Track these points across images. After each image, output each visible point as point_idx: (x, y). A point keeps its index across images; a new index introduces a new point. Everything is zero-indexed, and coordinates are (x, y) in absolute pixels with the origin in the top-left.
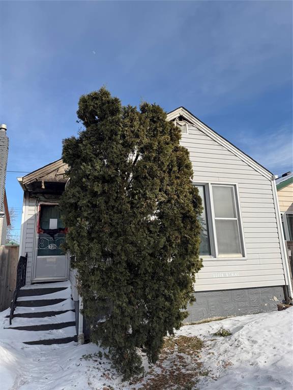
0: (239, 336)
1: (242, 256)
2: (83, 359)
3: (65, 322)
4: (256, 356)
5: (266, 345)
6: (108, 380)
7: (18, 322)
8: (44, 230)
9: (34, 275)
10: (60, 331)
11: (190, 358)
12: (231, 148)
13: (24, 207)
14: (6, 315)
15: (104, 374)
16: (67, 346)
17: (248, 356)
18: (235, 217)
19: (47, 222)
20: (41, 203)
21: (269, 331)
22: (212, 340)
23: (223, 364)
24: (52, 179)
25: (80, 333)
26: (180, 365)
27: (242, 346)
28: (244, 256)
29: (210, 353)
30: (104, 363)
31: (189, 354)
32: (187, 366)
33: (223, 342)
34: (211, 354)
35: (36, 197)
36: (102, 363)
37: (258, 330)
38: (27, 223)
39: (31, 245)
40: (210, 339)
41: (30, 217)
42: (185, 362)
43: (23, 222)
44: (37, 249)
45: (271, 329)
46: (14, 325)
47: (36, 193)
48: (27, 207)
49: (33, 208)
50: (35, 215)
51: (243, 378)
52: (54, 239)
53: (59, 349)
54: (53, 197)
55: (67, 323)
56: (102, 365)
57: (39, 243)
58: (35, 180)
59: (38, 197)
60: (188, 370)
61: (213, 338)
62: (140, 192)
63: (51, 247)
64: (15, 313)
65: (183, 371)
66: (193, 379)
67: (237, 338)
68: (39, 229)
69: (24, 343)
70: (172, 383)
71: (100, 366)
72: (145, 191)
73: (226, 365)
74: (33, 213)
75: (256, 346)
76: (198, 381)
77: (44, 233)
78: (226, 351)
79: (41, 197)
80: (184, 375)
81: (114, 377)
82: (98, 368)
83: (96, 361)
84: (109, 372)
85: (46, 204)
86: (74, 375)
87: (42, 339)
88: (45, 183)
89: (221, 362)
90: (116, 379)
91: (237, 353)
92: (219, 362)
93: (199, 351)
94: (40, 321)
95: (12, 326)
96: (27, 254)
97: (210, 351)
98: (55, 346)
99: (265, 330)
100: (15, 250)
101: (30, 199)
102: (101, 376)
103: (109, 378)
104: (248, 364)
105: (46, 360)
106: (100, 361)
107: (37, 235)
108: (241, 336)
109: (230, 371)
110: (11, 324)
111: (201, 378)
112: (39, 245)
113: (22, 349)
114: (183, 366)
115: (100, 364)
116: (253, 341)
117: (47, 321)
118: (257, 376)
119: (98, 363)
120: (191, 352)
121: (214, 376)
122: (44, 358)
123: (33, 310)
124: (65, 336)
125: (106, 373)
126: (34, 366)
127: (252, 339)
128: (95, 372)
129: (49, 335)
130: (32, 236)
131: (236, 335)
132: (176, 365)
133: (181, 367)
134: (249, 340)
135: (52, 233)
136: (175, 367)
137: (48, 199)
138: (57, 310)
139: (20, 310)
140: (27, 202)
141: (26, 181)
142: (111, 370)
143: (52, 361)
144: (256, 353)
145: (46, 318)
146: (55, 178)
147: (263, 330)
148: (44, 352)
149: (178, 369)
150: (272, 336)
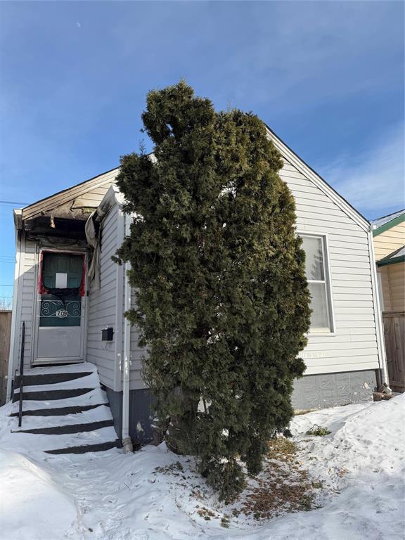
0: (344, 434)
1: (329, 331)
2: (158, 473)
3: (98, 421)
4: (377, 461)
5: (384, 446)
6: (199, 500)
7: (31, 422)
8: (49, 289)
9: (35, 355)
10: (94, 433)
11: (287, 466)
12: (321, 185)
13: (18, 253)
14: (10, 413)
15: (193, 492)
16: (110, 455)
17: (367, 461)
18: (323, 279)
19: (51, 277)
20: (44, 249)
21: (381, 428)
22: (307, 441)
23: (337, 471)
24: (65, 213)
25: (125, 435)
26: (279, 475)
27: (353, 448)
28: (332, 331)
29: (311, 458)
30: (189, 477)
31: (283, 460)
32: (288, 475)
33: (325, 443)
34: (314, 460)
35: (36, 240)
36: (187, 477)
37: (365, 427)
38: (23, 279)
39: (29, 311)
40: (302, 439)
41: (27, 269)
42: (283, 471)
43: (16, 277)
44: (38, 316)
45: (382, 425)
46: (25, 427)
47: (36, 234)
48: (23, 254)
49: (32, 256)
50: (36, 267)
51: (373, 489)
52: (64, 303)
53: (98, 459)
54: (62, 241)
55: (101, 422)
56: (188, 480)
57: (41, 308)
58: (40, 215)
59: (39, 240)
60: (292, 481)
61: (307, 439)
62: (243, 243)
63: (60, 314)
64: (24, 410)
65: (286, 482)
66: (305, 493)
67: (342, 438)
68: (41, 287)
69: (47, 452)
70: (281, 500)
71: (185, 481)
72: (250, 241)
73: (341, 473)
74: (32, 263)
75: (371, 447)
76: (313, 495)
77: (48, 293)
78: (333, 455)
79: (44, 241)
80: (291, 488)
81: (207, 495)
82: (182, 485)
83: (178, 475)
84: (198, 489)
85: (51, 250)
86: (154, 496)
87: (71, 446)
88: (55, 219)
89: (332, 469)
90: (210, 498)
91: (350, 457)
92: (330, 470)
93: (293, 455)
94: (62, 421)
95: (23, 428)
96: (24, 324)
97: (310, 455)
98: (90, 455)
99: (375, 426)
100: (4, 317)
101: (27, 242)
102: (190, 495)
103: (201, 498)
104: (371, 472)
105: (87, 474)
106: (183, 474)
107: (39, 296)
108: (347, 436)
109: (351, 481)
110: (20, 425)
111: (317, 491)
112: (42, 311)
113: (45, 460)
114: (283, 476)
115: (185, 479)
116: (365, 442)
117: (71, 419)
118: (393, 486)
119: (182, 478)
120: (285, 457)
121: (331, 487)
122: (84, 473)
123: (48, 404)
124: (104, 440)
125: (195, 490)
126: (78, 485)
127: (364, 438)
128: (180, 490)
129: (78, 440)
130: (31, 297)
131: (339, 434)
132: (273, 475)
133: (281, 477)
134: (359, 440)
135: (60, 294)
136: (273, 479)
137: (53, 244)
138: (83, 404)
139: (30, 405)
140: (23, 248)
141: (27, 215)
142: (201, 487)
143: (99, 476)
144: (376, 457)
145: (70, 416)
146: (70, 213)
147: (372, 427)
148: (78, 464)
149: (279, 481)
150: (388, 434)
